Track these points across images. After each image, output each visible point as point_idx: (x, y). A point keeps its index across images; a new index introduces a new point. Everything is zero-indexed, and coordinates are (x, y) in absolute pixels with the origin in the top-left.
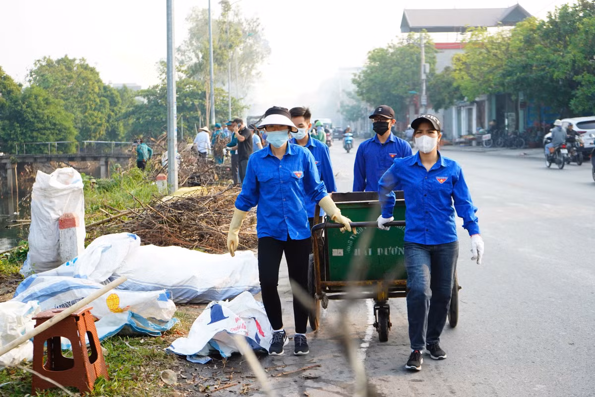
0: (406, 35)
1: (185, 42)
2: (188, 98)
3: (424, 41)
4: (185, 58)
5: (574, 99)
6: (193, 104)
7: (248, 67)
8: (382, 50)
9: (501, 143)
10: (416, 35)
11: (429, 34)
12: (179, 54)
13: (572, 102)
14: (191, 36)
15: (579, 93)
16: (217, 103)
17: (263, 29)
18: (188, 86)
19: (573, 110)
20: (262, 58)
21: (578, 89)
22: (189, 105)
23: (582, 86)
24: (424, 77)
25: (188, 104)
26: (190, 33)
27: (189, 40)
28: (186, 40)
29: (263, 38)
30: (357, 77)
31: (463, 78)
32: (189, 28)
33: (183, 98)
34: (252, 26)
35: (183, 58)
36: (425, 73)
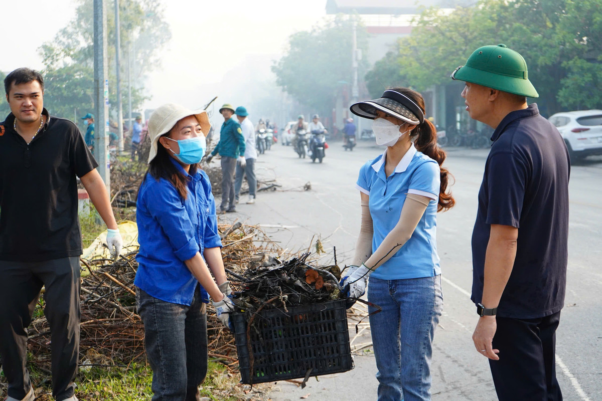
0: (333, 16)
1: (72, 23)
2: (78, 87)
3: (355, 24)
4: (72, 41)
5: (564, 89)
6: (85, 94)
7: (145, 53)
8: (306, 33)
9: (458, 141)
10: (346, 17)
11: (361, 16)
12: (64, 37)
13: (561, 93)
14: (79, 16)
15: (569, 82)
16: (113, 93)
17: (163, 11)
18: (78, 73)
19: (561, 102)
20: (162, 43)
21: (568, 78)
22: (80, 96)
23: (573, 73)
24: (355, 65)
25: (79, 93)
26: (78, 13)
27: (77, 21)
28: (73, 20)
29: (162, 20)
30: (277, 65)
31: (410, 65)
32: (77, 7)
33: (73, 87)
34: (150, 6)
35: (70, 41)
36: (357, 60)
